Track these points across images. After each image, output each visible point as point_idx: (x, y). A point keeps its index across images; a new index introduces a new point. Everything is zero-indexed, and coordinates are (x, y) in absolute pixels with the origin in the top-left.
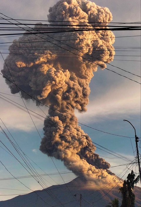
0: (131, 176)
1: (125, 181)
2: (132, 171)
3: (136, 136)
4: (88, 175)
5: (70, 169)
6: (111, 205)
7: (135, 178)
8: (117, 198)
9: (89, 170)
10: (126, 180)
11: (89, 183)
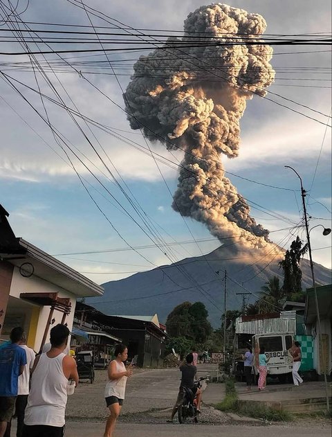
0: (296, 244)
1: (288, 251)
2: (298, 237)
3: (302, 188)
4: (241, 243)
5: (215, 235)
6: (268, 285)
7: (302, 247)
8: (277, 275)
9: (241, 236)
10: (290, 249)
11: (241, 255)
